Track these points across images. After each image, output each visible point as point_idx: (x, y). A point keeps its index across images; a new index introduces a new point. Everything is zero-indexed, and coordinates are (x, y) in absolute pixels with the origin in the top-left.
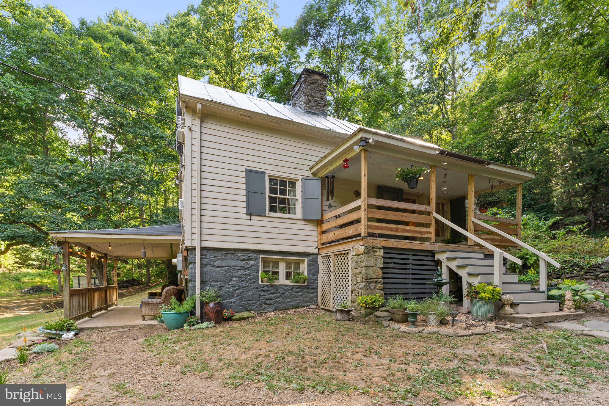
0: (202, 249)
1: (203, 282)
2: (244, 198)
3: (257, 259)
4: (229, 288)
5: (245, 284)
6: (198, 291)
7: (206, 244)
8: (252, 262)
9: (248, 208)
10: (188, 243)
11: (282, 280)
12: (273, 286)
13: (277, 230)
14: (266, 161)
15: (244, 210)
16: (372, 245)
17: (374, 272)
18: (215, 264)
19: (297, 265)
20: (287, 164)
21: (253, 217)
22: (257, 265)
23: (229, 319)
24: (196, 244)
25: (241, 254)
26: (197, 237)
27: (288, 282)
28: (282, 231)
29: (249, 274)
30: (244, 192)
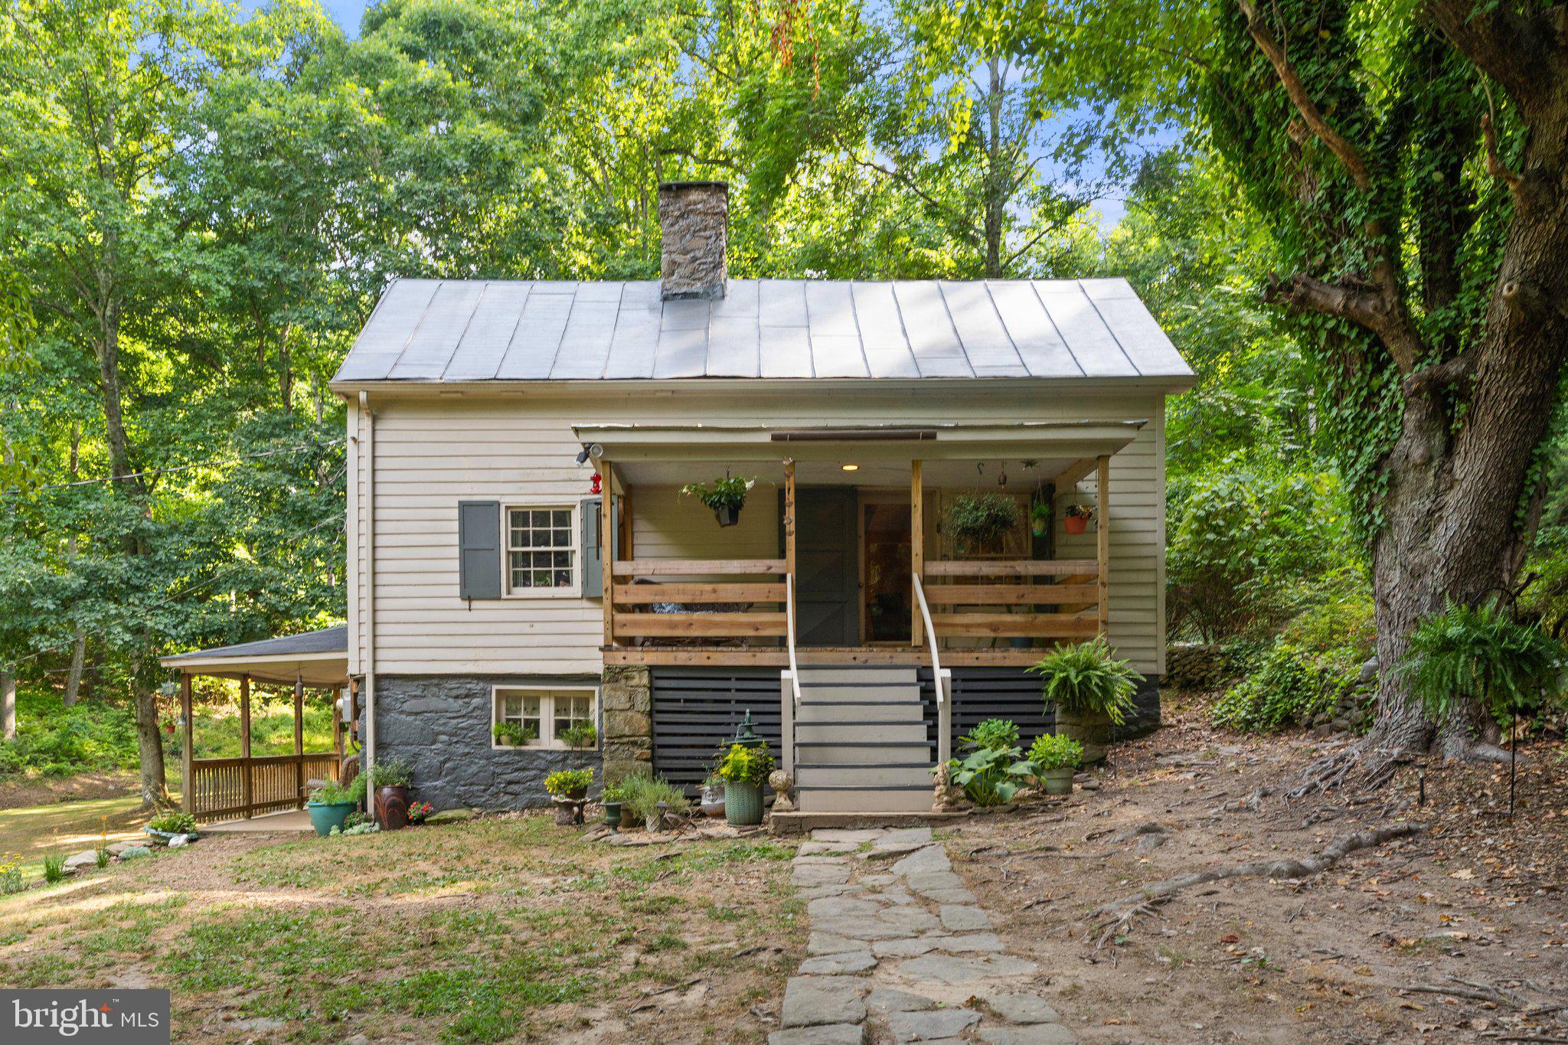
0: (378, 678)
1: (380, 746)
2: (456, 565)
3: (486, 694)
4: (430, 757)
5: (462, 749)
6: (370, 763)
7: (384, 668)
8: (476, 701)
9: (464, 584)
10: (353, 669)
11: (548, 741)
12: (521, 753)
13: (526, 628)
14: (502, 475)
15: (456, 590)
16: (621, 663)
17: (628, 722)
18: (406, 707)
19: (583, 703)
20: (548, 474)
21: (475, 604)
22: (485, 707)
23: (420, 821)
24: (367, 669)
25: (453, 684)
26: (367, 654)
27: (559, 745)
28: (538, 628)
29: (471, 728)
30: (455, 552)
